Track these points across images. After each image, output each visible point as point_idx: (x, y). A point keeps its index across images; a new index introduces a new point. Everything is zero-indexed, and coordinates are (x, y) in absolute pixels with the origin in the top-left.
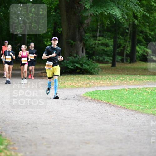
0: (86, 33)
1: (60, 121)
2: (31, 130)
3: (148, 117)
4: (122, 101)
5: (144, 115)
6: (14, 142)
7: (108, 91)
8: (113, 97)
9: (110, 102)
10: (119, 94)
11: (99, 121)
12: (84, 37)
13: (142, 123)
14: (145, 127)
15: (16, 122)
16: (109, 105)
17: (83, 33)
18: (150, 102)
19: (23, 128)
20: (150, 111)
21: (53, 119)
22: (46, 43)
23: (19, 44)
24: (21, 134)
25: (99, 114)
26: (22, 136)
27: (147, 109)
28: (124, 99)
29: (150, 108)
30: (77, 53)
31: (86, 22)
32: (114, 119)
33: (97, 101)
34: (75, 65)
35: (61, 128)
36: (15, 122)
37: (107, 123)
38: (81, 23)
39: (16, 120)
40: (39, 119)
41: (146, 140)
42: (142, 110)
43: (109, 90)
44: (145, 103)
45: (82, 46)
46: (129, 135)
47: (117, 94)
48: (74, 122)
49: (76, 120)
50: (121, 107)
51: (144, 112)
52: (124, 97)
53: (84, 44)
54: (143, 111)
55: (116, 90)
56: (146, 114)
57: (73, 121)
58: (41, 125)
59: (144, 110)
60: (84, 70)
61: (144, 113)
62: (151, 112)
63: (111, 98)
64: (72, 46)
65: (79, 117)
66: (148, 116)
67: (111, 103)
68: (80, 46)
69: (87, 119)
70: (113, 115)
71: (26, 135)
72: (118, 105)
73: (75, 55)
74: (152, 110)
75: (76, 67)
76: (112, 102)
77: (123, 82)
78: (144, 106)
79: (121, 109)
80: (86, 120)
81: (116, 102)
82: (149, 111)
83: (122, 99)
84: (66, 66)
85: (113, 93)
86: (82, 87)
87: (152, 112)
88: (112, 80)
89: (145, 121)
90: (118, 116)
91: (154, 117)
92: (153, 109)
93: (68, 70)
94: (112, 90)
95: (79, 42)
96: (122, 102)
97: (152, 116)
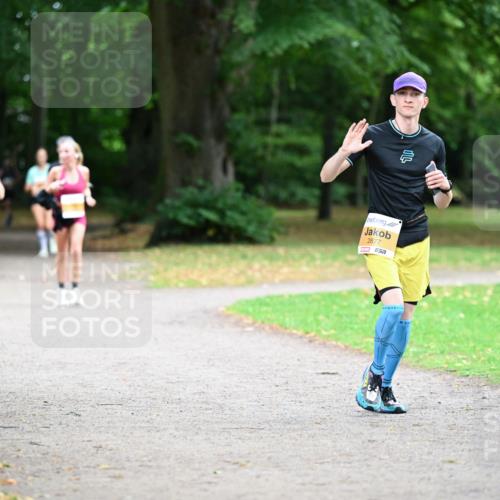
0: (234, 110)
1: (152, 395)
2: (61, 424)
3: (433, 380)
4: (352, 329)
5: (422, 374)
6: (5, 462)
7: (306, 296)
8: (321, 317)
9: (312, 334)
10: (343, 307)
11: (277, 392)
12: (229, 125)
13: (415, 399)
14: (423, 411)
15: (11, 396)
16: (310, 341)
17: (227, 111)
18: (442, 333)
19: (34, 415)
20: (440, 361)
21: (130, 386)
22: (106, 144)
23: (21, 147)
24: (27, 437)
25: (277, 370)
26: (31, 443)
27: (430, 355)
28: (356, 323)
29: (442, 352)
30: (207, 176)
31: (234, 75)
32: (325, 387)
33: (271, 328)
34: (200, 215)
35: (154, 416)
36: (7, 396)
37: (303, 399)
38: (220, 80)
39: (12, 390)
40: (85, 387)
41: (430, 453)
42: (416, 359)
43: (310, 295)
44: (425, 334)
45: (223, 154)
46: (374, 438)
47: (335, 307)
48: (197, 396)
49: (205, 390)
50: (346, 347)
51: (421, 363)
52: (357, 316)
53: (231, 148)
54: (418, 362)
55: (330, 295)
56: (429, 370)
57: (195, 394)
58: (92, 406)
59: (421, 357)
60: (230, 229)
61: (421, 367)
62: (446, 366)
63: (316, 320)
64: (189, 152)
65: (214, 380)
66: (435, 376)
67: (315, 336)
68: (218, 152)
69: (237, 386)
70: (323, 373)
71: (43, 440)
72: (339, 343)
73: (200, 182)
74: (448, 357)
75: (201, 220)
76: (319, 331)
77: (354, 268)
78: (422, 346)
79: (347, 355)
80: (235, 389)
81: (332, 332)
82: (437, 361)
83: (351, 323)
84: (171, 215)
85: (323, 303)
86: (224, 285)
87: (447, 363)
88: (318, 262)
89: (425, 395)
90: (336, 377)
91: (453, 380)
92: (450, 354)
93: (177, 231)
94: (318, 294)
95: (212, 142)
96: (349, 332)
97: (448, 377)
